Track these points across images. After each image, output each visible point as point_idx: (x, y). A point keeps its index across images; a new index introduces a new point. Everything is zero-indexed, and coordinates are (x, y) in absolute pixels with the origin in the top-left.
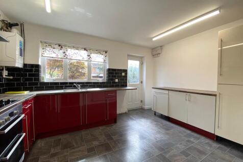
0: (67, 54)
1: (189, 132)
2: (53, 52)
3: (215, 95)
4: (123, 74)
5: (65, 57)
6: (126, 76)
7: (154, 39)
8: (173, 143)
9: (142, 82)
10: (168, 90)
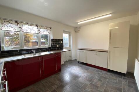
0: (23, 28)
1: (96, 69)
2: (11, 27)
3: (108, 52)
4: (61, 42)
5: (21, 31)
6: (63, 43)
7: (79, 23)
8: (93, 76)
9: (70, 46)
10: (86, 50)
